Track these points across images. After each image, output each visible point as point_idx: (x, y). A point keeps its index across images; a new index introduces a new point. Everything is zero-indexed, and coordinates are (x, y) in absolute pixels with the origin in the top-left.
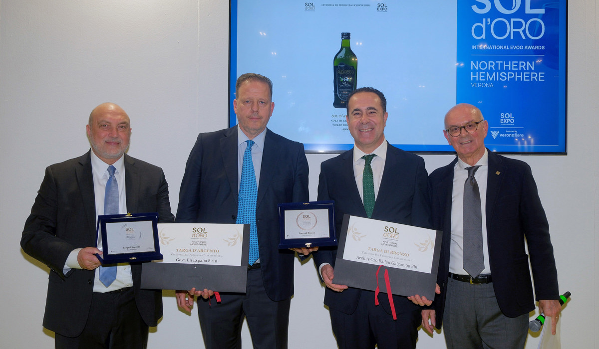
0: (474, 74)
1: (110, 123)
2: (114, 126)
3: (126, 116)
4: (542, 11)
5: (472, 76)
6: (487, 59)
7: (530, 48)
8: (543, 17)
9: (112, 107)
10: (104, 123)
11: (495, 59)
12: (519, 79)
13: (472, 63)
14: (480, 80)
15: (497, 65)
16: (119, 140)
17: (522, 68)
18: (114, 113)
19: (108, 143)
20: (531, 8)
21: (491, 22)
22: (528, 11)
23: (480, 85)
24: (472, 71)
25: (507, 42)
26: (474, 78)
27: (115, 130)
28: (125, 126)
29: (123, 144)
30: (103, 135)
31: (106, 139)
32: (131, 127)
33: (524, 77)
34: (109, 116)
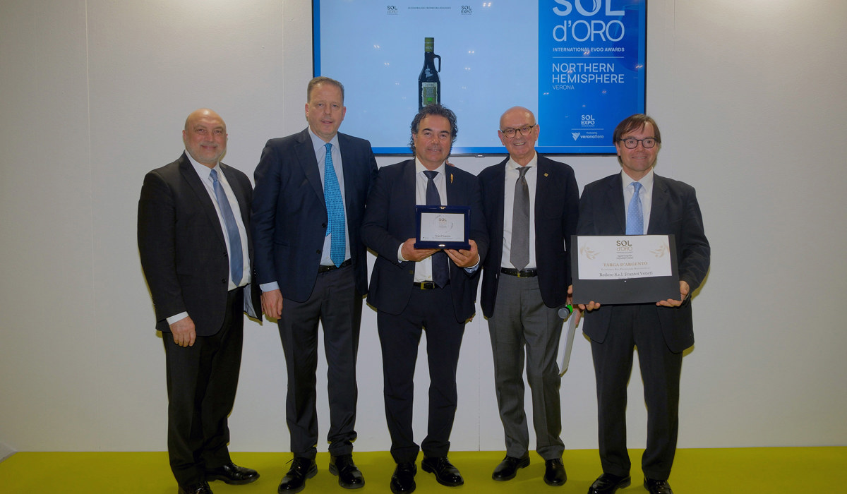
0: (556, 76)
1: (206, 128)
2: (210, 131)
3: (221, 121)
4: (622, 13)
5: (554, 79)
6: (569, 61)
7: (610, 50)
8: (623, 19)
9: (207, 113)
10: (200, 128)
11: (576, 61)
12: (599, 80)
13: (554, 65)
14: (562, 82)
15: (577, 67)
16: (215, 144)
17: (602, 70)
18: (209, 118)
19: (204, 147)
20: (611, 10)
21: (572, 25)
22: (608, 13)
23: (561, 87)
24: (553, 73)
25: (588, 44)
26: (556, 81)
27: (210, 134)
28: (221, 131)
29: (220, 148)
30: (199, 138)
31: (202, 143)
32: (227, 133)
33: (604, 79)
34: (204, 120)
